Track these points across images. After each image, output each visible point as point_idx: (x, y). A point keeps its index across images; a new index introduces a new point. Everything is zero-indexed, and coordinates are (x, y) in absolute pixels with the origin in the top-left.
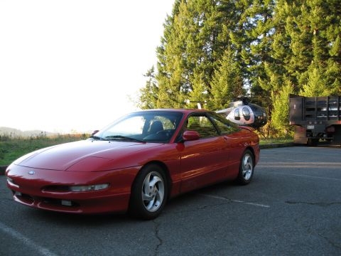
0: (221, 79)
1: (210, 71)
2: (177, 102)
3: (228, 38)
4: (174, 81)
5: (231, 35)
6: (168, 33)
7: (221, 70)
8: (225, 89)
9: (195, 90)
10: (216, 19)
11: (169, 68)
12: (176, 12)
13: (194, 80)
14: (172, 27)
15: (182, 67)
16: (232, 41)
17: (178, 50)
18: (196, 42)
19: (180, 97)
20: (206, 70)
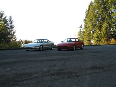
0: (104, 29)
1: (100, 27)
2: (91, 36)
3: (105, 17)
4: (90, 30)
5: (106, 16)
6: (87, 15)
7: (103, 26)
8: (105, 32)
9: (96, 32)
10: (101, 11)
11: (88, 26)
12: (89, 8)
13: (96, 29)
14: (88, 13)
15: (92, 26)
16: (107, 18)
17: (91, 20)
18: (96, 18)
19: (92, 34)
20: (99, 26)
